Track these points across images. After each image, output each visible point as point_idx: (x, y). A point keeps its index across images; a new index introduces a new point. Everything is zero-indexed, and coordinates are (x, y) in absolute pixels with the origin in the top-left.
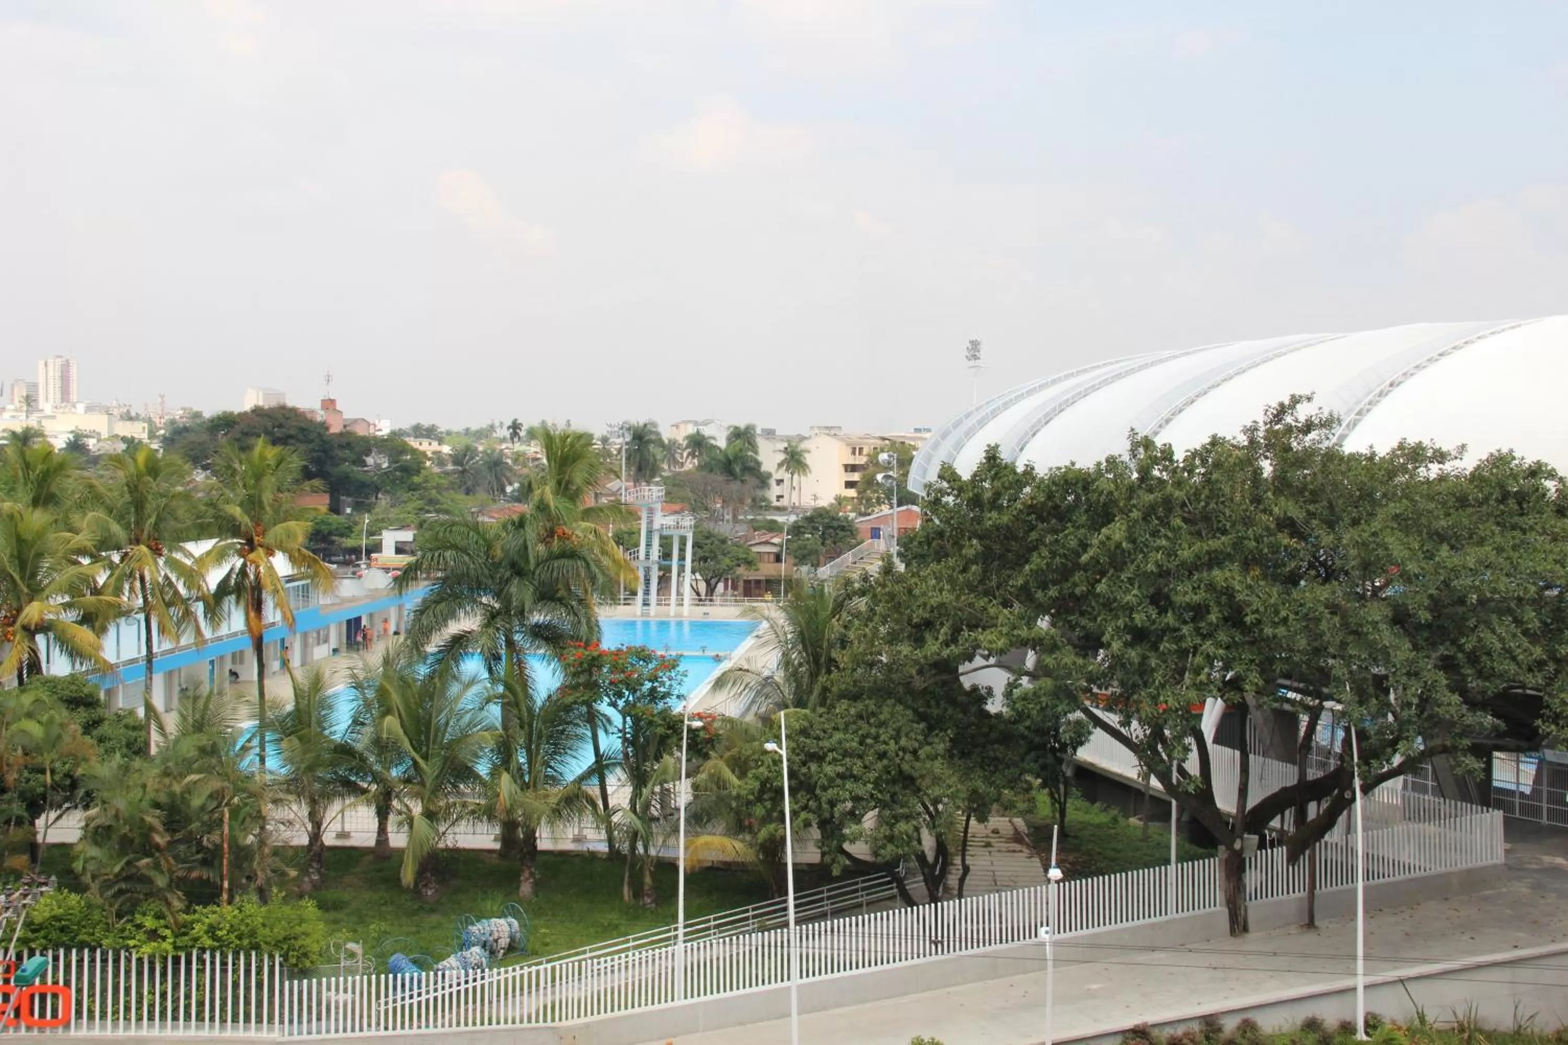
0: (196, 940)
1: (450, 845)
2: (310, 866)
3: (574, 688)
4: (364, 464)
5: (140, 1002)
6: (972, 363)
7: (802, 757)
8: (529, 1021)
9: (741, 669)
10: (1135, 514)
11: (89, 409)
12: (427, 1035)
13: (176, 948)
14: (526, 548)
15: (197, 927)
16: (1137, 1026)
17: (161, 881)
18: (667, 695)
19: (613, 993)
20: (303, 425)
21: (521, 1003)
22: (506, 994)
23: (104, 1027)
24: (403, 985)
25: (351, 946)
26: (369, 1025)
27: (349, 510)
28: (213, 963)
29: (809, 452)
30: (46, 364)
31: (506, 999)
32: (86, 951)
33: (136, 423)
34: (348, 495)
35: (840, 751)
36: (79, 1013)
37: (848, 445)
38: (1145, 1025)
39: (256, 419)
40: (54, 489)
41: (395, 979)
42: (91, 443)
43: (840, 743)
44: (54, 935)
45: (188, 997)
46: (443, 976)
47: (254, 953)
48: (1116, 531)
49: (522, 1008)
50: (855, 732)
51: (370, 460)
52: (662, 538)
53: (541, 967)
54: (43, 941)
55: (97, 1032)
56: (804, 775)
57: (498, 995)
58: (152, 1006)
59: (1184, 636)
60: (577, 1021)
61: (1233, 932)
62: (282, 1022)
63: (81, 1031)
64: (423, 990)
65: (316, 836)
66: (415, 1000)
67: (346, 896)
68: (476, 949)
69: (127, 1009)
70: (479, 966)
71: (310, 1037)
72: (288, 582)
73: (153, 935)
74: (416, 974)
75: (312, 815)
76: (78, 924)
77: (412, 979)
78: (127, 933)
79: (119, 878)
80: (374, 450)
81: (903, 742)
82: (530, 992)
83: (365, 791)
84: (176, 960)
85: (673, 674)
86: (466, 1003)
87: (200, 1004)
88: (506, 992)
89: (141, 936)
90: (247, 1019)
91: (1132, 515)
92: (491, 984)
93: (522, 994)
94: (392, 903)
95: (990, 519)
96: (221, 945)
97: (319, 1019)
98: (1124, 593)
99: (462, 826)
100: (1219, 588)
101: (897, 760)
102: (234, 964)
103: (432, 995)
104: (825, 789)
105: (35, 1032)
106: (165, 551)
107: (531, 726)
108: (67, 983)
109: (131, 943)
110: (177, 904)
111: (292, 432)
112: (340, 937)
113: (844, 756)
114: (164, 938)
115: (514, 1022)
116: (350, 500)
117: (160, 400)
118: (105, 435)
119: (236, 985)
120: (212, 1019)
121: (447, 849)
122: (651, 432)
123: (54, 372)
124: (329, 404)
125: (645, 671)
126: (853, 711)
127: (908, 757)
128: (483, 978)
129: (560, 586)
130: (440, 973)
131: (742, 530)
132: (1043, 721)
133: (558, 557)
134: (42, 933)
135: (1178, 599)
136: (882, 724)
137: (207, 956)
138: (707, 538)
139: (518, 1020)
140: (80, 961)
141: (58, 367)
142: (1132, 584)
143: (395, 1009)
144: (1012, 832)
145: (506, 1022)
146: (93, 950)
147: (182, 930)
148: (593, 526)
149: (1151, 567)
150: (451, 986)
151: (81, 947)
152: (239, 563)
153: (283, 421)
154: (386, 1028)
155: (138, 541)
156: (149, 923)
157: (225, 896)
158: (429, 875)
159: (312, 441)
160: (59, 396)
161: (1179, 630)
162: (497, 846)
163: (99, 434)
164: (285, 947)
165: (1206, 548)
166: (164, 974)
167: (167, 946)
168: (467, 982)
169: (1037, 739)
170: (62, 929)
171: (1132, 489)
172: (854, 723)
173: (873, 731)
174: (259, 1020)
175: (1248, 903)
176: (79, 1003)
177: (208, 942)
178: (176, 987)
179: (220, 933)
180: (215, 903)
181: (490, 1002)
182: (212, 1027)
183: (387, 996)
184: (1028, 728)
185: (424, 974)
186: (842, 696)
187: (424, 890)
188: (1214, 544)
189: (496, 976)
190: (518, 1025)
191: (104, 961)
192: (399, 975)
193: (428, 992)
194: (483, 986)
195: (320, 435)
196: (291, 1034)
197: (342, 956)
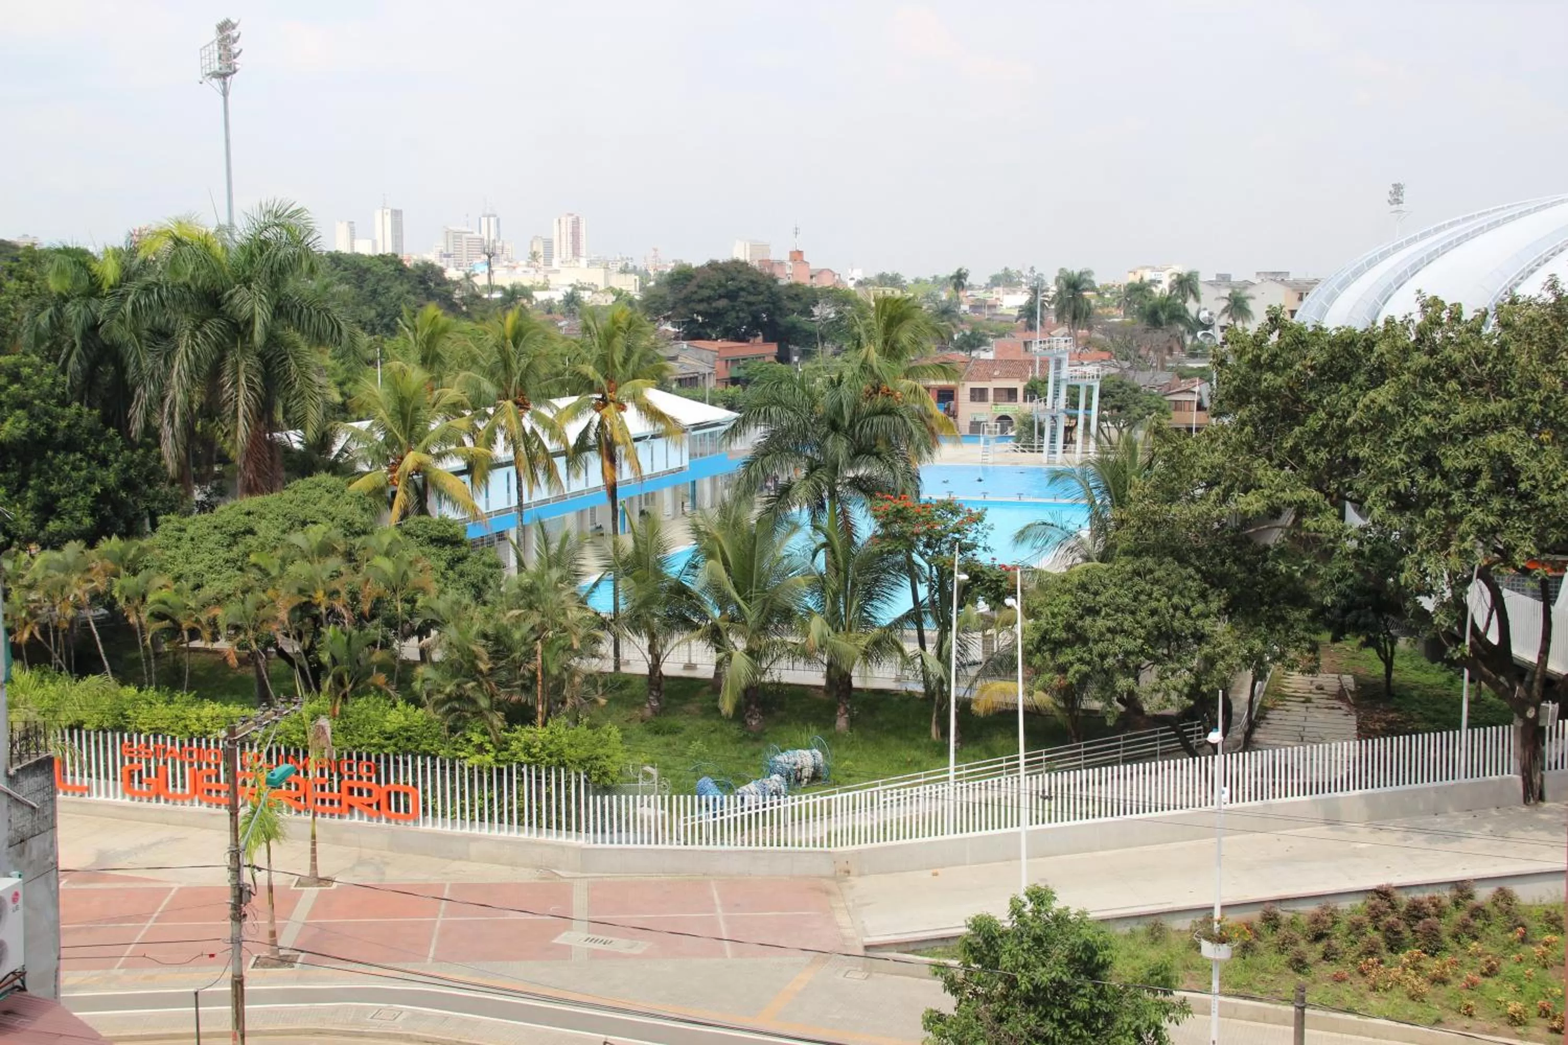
0: (515, 755)
1: (776, 680)
2: (651, 694)
3: (882, 538)
4: (810, 314)
5: (472, 805)
6: (1395, 207)
7: (1080, 611)
8: (815, 845)
9: (1044, 524)
10: (1406, 377)
11: (591, 264)
12: (713, 852)
13: (497, 761)
14: (841, 405)
15: (514, 743)
16: (1381, 887)
17: (484, 703)
18: (974, 546)
19: (898, 824)
20: (753, 278)
21: (814, 828)
22: (800, 819)
23: (444, 824)
24: (707, 805)
25: (648, 768)
26: (671, 838)
27: (796, 359)
28: (530, 776)
29: (1253, 298)
30: (559, 221)
31: (800, 823)
32: (429, 759)
33: (628, 276)
34: (797, 344)
35: (1113, 607)
36: (425, 810)
37: (1294, 290)
38: (1390, 886)
39: (712, 273)
40: (439, 350)
41: (700, 800)
42: (586, 296)
43: (1113, 598)
44: (402, 743)
45: (510, 803)
46: (742, 799)
47: (563, 770)
48: (1383, 395)
49: (814, 832)
50: (1130, 588)
51: (816, 311)
52: (1070, 387)
53: (833, 797)
54: (394, 748)
55: (438, 828)
56: (1081, 628)
57: (793, 820)
58: (481, 809)
59: (1453, 502)
60: (851, 848)
61: (1526, 800)
62: (587, 831)
63: (428, 826)
64: (725, 810)
65: (655, 666)
66: (718, 818)
67: (682, 723)
68: (776, 777)
69: (463, 810)
70: (777, 793)
71: (612, 846)
72: (694, 430)
73: (480, 749)
74: (718, 797)
75: (651, 648)
76: (421, 735)
77: (715, 800)
78: (458, 746)
79: (449, 698)
80: (821, 301)
81: (1175, 600)
82: (822, 819)
83: (698, 627)
84: (500, 772)
85: (980, 528)
86: (764, 825)
87: (521, 811)
88: (799, 818)
89: (471, 749)
90: (559, 826)
91: (1402, 377)
92: (786, 809)
93: (815, 821)
94: (722, 731)
95: (1265, 380)
96: (536, 761)
97: (620, 831)
98: (1389, 457)
99: (784, 663)
100: (1492, 453)
101: (1167, 617)
102: (547, 778)
103: (732, 816)
104: (1096, 642)
105: (393, 824)
106: (532, 406)
107: (846, 573)
108: (415, 785)
109: (462, 754)
110: (498, 723)
111: (744, 285)
112: (639, 760)
113: (1117, 611)
114: (488, 752)
115: (800, 845)
116: (797, 348)
117: (653, 253)
118: (602, 287)
119: (549, 796)
120: (530, 824)
121: (772, 683)
122: (1085, 280)
123: (567, 228)
124: (797, 256)
125: (951, 524)
126: (1129, 568)
127: (1179, 614)
128: (779, 804)
129: (880, 442)
130: (739, 797)
131: (1164, 378)
132: (1365, 581)
133: (876, 414)
134: (393, 741)
135: (1448, 464)
136: (1156, 582)
137: (525, 770)
138: (1119, 387)
139: (804, 843)
140: (424, 767)
141: (570, 225)
142: (1399, 449)
143: (693, 826)
144: (1337, 689)
145: (793, 845)
146: (434, 758)
147: (502, 746)
148: (914, 383)
149: (1419, 431)
150: (749, 809)
151: (425, 754)
152: (597, 418)
153: (735, 274)
154: (686, 844)
155: (507, 397)
156: (476, 738)
157: (540, 718)
158: (753, 707)
159: (761, 293)
160: (570, 251)
161: (1450, 495)
162: (823, 682)
163: (596, 286)
164: (588, 765)
165: (1483, 411)
166: (490, 783)
167: (489, 758)
168: (764, 806)
169: (1358, 598)
170: (409, 739)
171: (1405, 351)
172: (1130, 579)
173: (1148, 587)
174: (569, 829)
175: (1546, 773)
176: (425, 802)
177: (523, 758)
178: (500, 795)
179: (534, 751)
180: (531, 724)
181: (786, 826)
182: (530, 832)
183: (693, 813)
184: (1350, 587)
185: (725, 797)
186: (1126, 553)
187: (749, 721)
188: (1493, 407)
189: (787, 803)
190: (803, 848)
191: (443, 768)
192: (704, 797)
193: (729, 813)
194: (779, 810)
195: (769, 288)
196: (595, 842)
197: (640, 776)
